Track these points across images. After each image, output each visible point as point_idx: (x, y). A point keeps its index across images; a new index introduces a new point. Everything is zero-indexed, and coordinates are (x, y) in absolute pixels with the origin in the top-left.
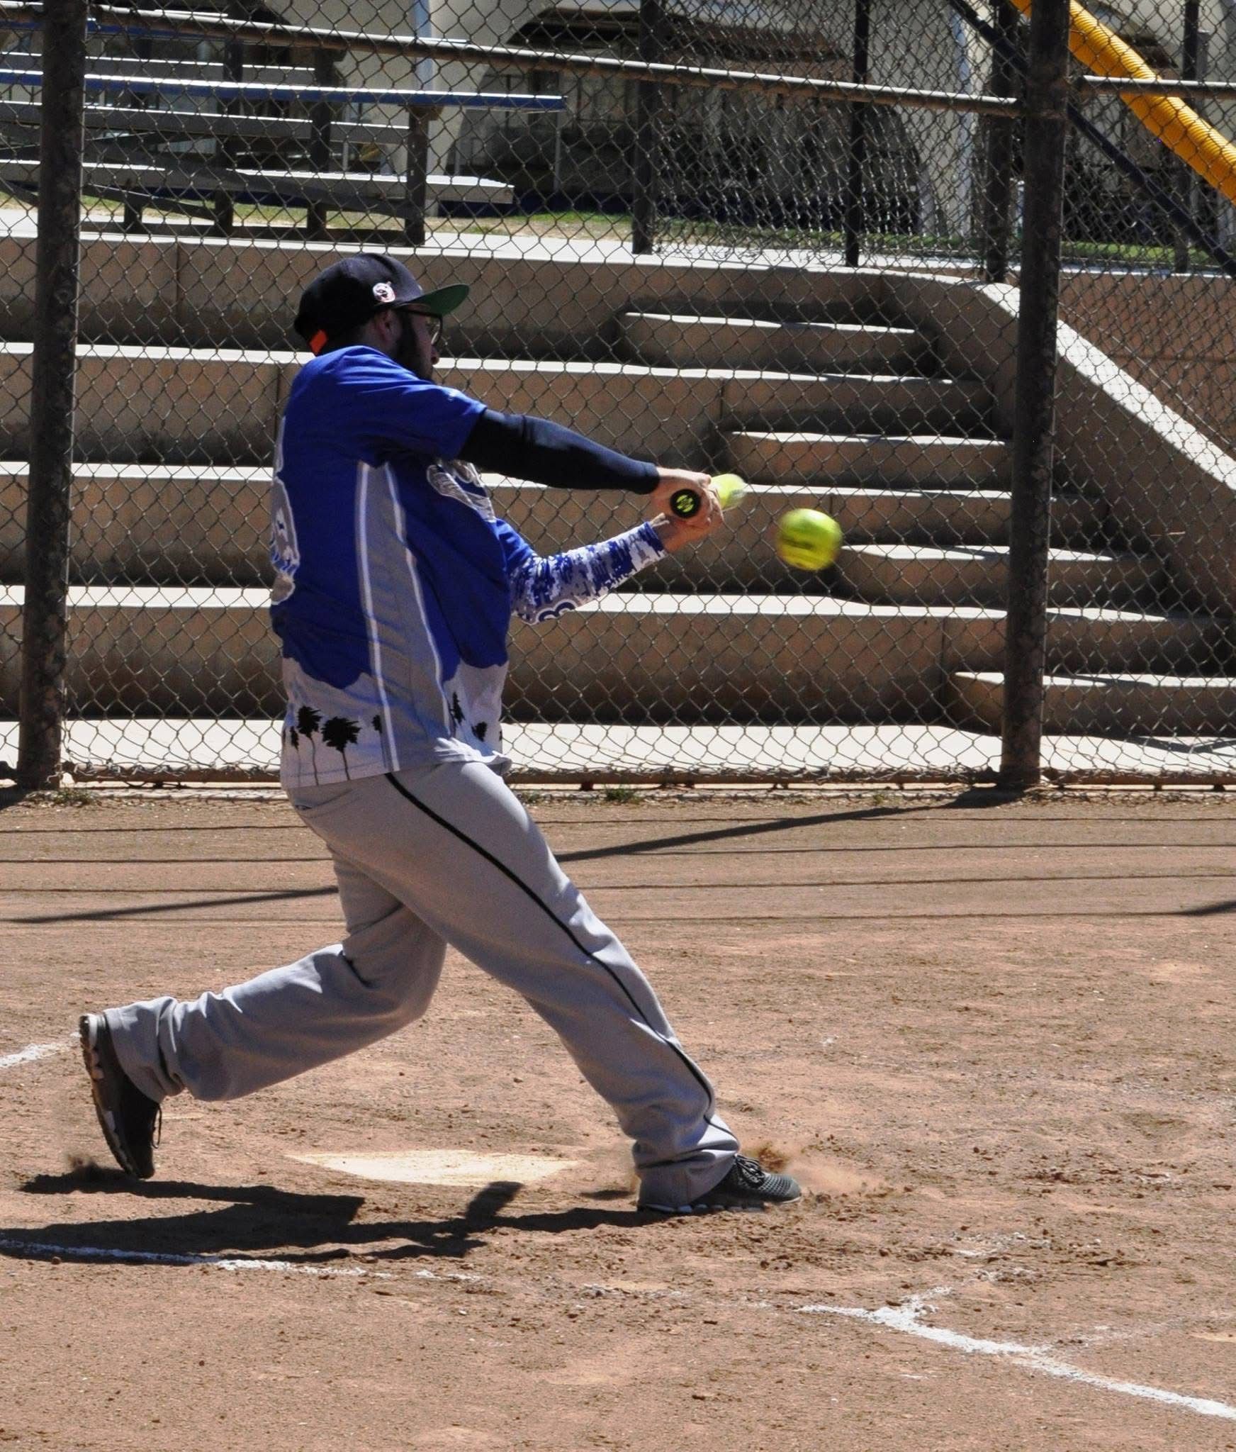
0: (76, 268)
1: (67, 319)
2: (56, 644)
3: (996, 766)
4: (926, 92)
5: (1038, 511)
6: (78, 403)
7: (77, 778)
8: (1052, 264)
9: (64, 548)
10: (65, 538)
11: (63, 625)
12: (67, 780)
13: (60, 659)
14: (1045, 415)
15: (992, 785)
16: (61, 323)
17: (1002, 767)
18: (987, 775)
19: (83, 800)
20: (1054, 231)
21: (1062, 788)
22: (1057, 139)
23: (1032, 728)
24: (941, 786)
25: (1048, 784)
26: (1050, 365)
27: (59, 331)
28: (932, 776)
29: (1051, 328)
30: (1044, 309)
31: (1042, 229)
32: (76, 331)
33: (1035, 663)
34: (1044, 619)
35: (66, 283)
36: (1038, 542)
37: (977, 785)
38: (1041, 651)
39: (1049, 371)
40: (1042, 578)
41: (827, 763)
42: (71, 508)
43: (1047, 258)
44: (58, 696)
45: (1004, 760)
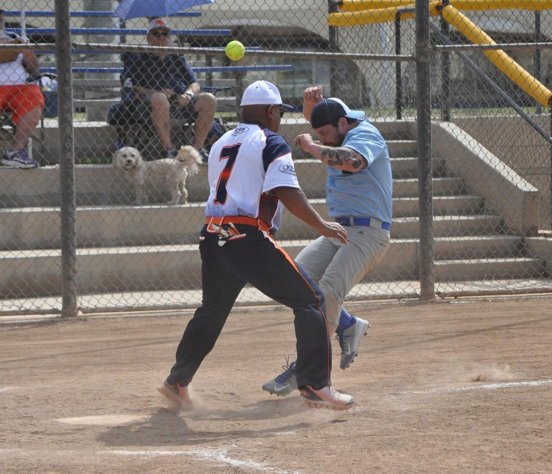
0: (72, 135)
1: (70, 153)
2: (73, 266)
3: (418, 292)
4: (377, 55)
5: (428, 200)
6: (76, 182)
7: (83, 313)
8: (428, 113)
9: (74, 233)
10: (74, 229)
11: (75, 259)
12: (80, 313)
13: (75, 271)
14: (428, 166)
15: (418, 299)
16: (68, 154)
17: (421, 292)
18: (414, 295)
19: (85, 320)
20: (428, 101)
21: (443, 298)
22: (426, 68)
23: (430, 278)
24: (397, 300)
25: (437, 297)
26: (429, 149)
27: (67, 157)
28: (394, 297)
29: (429, 136)
30: (426, 129)
31: (423, 101)
32: (74, 157)
33: (430, 255)
34: (433, 239)
35: (69, 140)
36: (428, 212)
37: (412, 299)
38: (433, 251)
39: (429, 151)
40: (431, 224)
41: (355, 294)
42: (75, 217)
43: (426, 111)
44: (75, 284)
45: (421, 290)
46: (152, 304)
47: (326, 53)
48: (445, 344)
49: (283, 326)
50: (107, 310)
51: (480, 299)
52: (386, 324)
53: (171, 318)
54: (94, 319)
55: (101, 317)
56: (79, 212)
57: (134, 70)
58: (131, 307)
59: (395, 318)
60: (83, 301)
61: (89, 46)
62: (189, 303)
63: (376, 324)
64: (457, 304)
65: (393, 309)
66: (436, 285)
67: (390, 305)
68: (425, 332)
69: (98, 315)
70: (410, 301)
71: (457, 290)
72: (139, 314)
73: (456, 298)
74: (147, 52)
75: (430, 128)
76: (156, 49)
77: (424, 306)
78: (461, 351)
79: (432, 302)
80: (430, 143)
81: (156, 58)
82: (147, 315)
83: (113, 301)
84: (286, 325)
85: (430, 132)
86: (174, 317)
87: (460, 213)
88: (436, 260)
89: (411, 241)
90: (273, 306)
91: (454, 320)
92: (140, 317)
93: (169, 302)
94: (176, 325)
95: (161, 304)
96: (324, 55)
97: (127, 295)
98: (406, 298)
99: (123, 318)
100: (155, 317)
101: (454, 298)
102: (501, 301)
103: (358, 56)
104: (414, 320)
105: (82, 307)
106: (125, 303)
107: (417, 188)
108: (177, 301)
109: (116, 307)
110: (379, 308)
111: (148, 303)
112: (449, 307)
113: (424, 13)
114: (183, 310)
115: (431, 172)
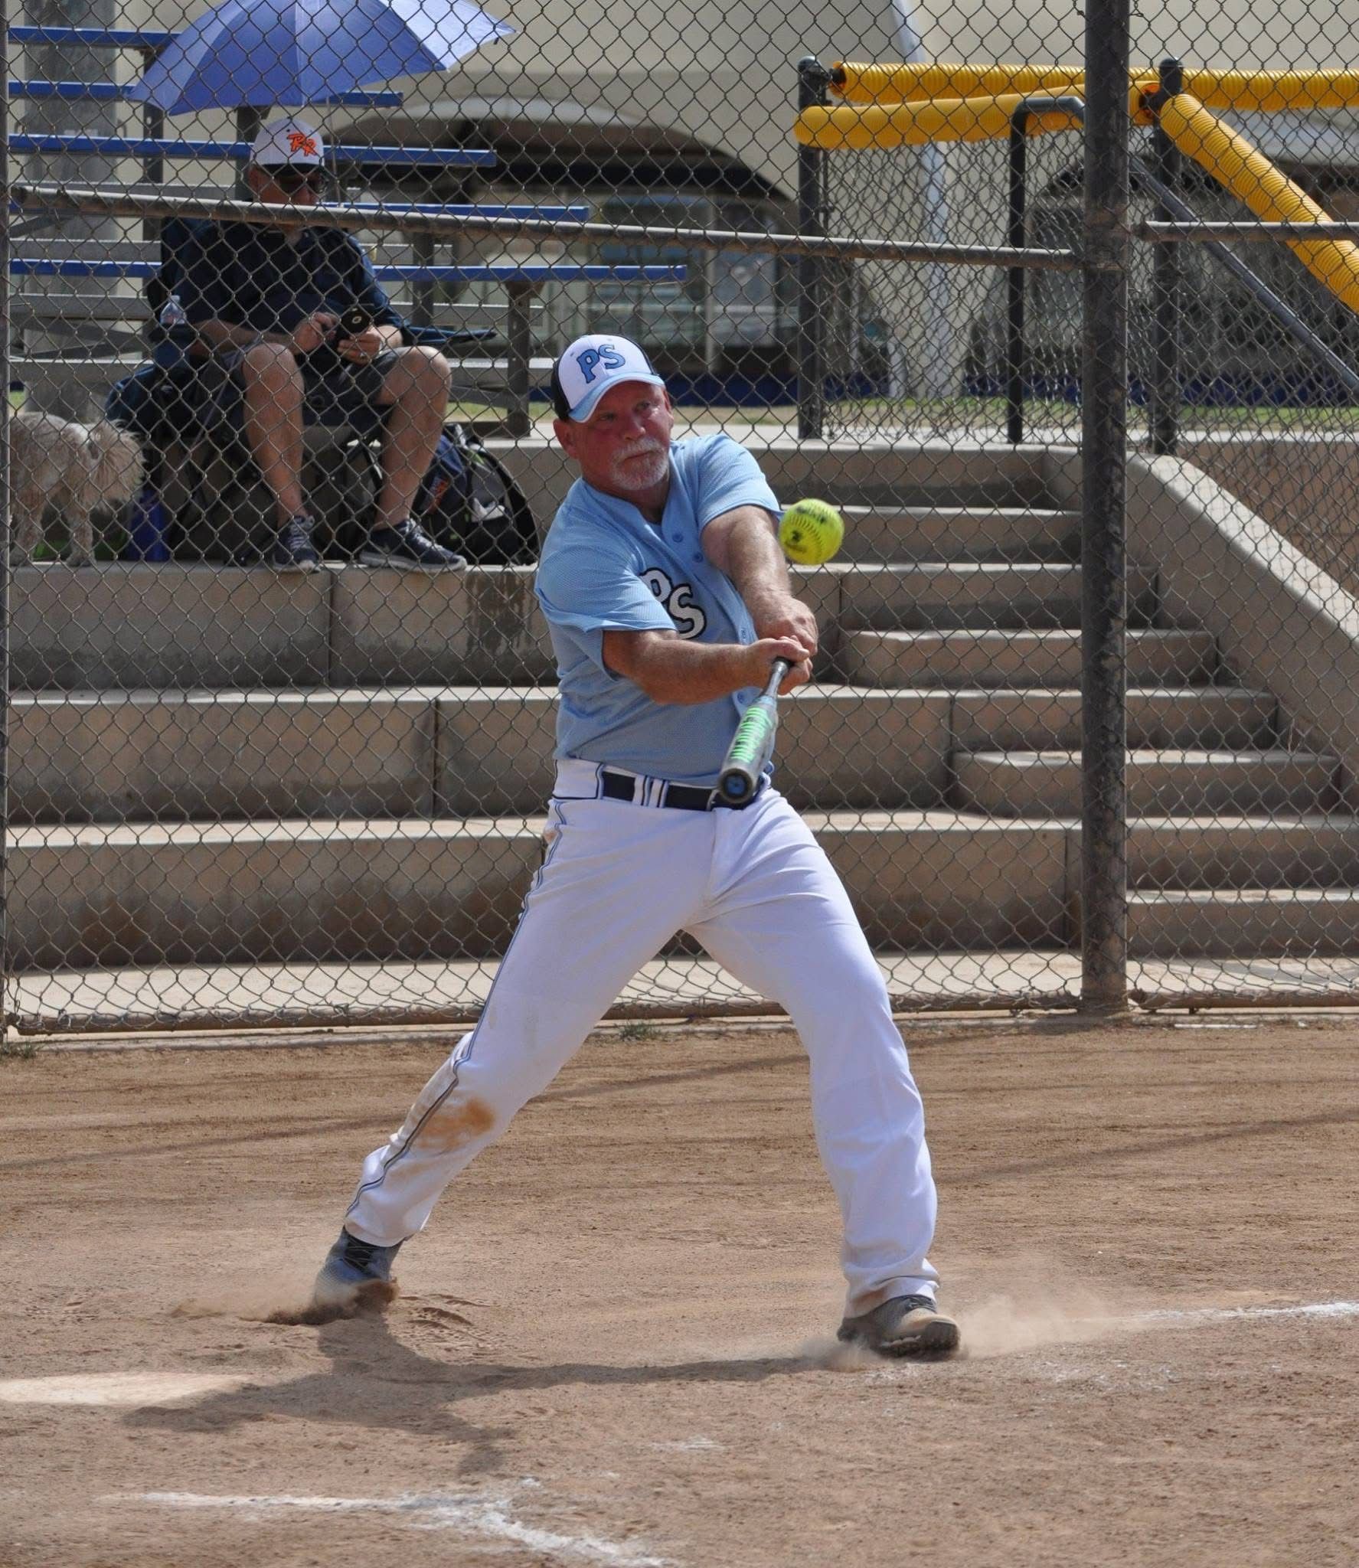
3: (1076, 989)
4: (963, 247)
5: (1112, 702)
6: (12, 619)
7: (22, 1032)
8: (1116, 430)
12: (12, 1033)
14: (1114, 597)
15: (1074, 1010)
17: (1083, 991)
18: (1062, 1000)
19: (28, 1055)
20: (1118, 393)
21: (1153, 1013)
22: (1116, 292)
23: (1115, 945)
24: (1007, 1013)
25: (1135, 1009)
26: (1118, 542)
28: (998, 1002)
29: (1118, 501)
30: (1109, 481)
31: (1103, 392)
33: (1115, 874)
34: (1123, 824)
36: (1112, 738)
37: (1054, 1011)
38: (1122, 860)
39: (1117, 548)
40: (1118, 778)
43: (1109, 424)
45: (1084, 982)
46: (239, 1010)
47: (802, 238)
48: (1170, 1163)
49: (655, 1088)
50: (96, 1024)
51: (1269, 1018)
52: (976, 1092)
53: (300, 1052)
54: (57, 1052)
55: (81, 1046)
56: (21, 714)
57: (203, 275)
58: (175, 1017)
59: (1004, 1073)
60: (22, 996)
61: (67, 196)
62: (356, 1007)
63: (948, 1091)
64: (1197, 1030)
65: (1001, 1042)
66: (1132, 967)
67: (986, 1030)
68: (1104, 1122)
69: (68, 1041)
70: (1051, 1016)
71: (1197, 985)
72: (197, 1037)
73: (1192, 1013)
74: (244, 219)
75: (1121, 479)
76: (275, 210)
77: (1093, 1034)
78: (1225, 1187)
79: (1119, 1024)
80: (1120, 521)
81: (273, 239)
82: (225, 1042)
83: (116, 995)
84: (665, 1087)
85: (1122, 491)
86: (310, 1052)
87: (1210, 744)
88: (1131, 887)
89: (1052, 825)
90: (619, 1022)
91: (1193, 1083)
92: (202, 1049)
93: (293, 1003)
94: (316, 1076)
95: (271, 1009)
96: (795, 244)
97: (162, 977)
98: (1037, 1007)
99: (146, 1049)
100: (249, 1048)
101: (1186, 1011)
102: (1336, 1025)
103: (903, 248)
104: (1066, 1081)
105: (20, 1013)
106: (155, 1003)
107: (1075, 662)
108: (318, 1000)
109: (126, 1016)
110: (953, 1039)
111: (225, 1004)
112: (1173, 1042)
113: (1113, 121)
114: (335, 1029)
115: (1124, 614)
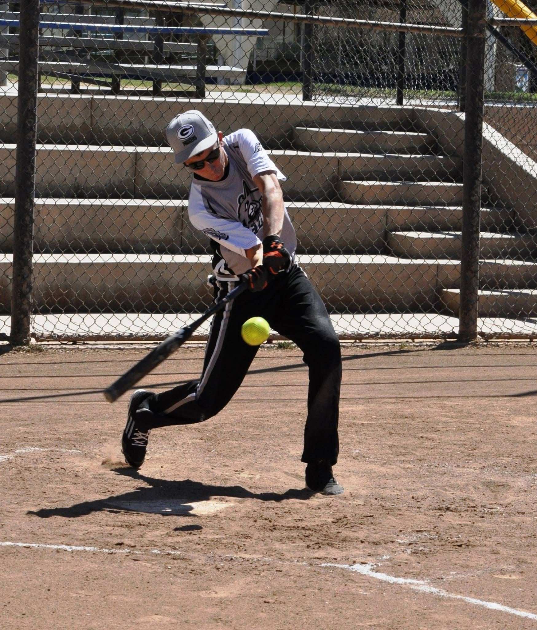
0: (35, 110)
1: (32, 132)
2: (28, 279)
3: (457, 331)
5: (475, 214)
6: (37, 171)
7: (37, 341)
8: (481, 103)
9: (31, 236)
10: (32, 232)
11: (31, 271)
12: (33, 341)
13: (30, 286)
14: (477, 171)
15: (455, 340)
16: (29, 135)
17: (460, 331)
18: (452, 335)
19: (39, 350)
21: (486, 341)
22: (482, 46)
23: (473, 314)
24: (431, 340)
25: (480, 339)
27: (28, 138)
28: (426, 336)
29: (480, 132)
30: (477, 124)
31: (476, 86)
32: (36, 138)
33: (474, 284)
34: (478, 261)
35: (32, 116)
36: (475, 229)
37: (448, 340)
38: (477, 279)
39: (479, 151)
40: (477, 245)
41: (379, 330)
42: (34, 218)
43: (478, 100)
44: (29, 303)
45: (460, 329)
54: (51, 349)
60: (36, 326)
66: (480, 322)
69: (55, 345)
71: (505, 330)
75: (481, 123)
79: (473, 345)
80: (481, 140)
83: (71, 326)
85: (482, 128)
88: (480, 290)
93: (142, 331)
98: (442, 338)
105: (37, 333)
108: (152, 330)
111: (115, 331)
115: (481, 178)
